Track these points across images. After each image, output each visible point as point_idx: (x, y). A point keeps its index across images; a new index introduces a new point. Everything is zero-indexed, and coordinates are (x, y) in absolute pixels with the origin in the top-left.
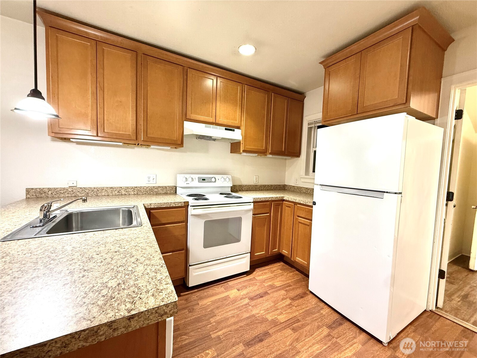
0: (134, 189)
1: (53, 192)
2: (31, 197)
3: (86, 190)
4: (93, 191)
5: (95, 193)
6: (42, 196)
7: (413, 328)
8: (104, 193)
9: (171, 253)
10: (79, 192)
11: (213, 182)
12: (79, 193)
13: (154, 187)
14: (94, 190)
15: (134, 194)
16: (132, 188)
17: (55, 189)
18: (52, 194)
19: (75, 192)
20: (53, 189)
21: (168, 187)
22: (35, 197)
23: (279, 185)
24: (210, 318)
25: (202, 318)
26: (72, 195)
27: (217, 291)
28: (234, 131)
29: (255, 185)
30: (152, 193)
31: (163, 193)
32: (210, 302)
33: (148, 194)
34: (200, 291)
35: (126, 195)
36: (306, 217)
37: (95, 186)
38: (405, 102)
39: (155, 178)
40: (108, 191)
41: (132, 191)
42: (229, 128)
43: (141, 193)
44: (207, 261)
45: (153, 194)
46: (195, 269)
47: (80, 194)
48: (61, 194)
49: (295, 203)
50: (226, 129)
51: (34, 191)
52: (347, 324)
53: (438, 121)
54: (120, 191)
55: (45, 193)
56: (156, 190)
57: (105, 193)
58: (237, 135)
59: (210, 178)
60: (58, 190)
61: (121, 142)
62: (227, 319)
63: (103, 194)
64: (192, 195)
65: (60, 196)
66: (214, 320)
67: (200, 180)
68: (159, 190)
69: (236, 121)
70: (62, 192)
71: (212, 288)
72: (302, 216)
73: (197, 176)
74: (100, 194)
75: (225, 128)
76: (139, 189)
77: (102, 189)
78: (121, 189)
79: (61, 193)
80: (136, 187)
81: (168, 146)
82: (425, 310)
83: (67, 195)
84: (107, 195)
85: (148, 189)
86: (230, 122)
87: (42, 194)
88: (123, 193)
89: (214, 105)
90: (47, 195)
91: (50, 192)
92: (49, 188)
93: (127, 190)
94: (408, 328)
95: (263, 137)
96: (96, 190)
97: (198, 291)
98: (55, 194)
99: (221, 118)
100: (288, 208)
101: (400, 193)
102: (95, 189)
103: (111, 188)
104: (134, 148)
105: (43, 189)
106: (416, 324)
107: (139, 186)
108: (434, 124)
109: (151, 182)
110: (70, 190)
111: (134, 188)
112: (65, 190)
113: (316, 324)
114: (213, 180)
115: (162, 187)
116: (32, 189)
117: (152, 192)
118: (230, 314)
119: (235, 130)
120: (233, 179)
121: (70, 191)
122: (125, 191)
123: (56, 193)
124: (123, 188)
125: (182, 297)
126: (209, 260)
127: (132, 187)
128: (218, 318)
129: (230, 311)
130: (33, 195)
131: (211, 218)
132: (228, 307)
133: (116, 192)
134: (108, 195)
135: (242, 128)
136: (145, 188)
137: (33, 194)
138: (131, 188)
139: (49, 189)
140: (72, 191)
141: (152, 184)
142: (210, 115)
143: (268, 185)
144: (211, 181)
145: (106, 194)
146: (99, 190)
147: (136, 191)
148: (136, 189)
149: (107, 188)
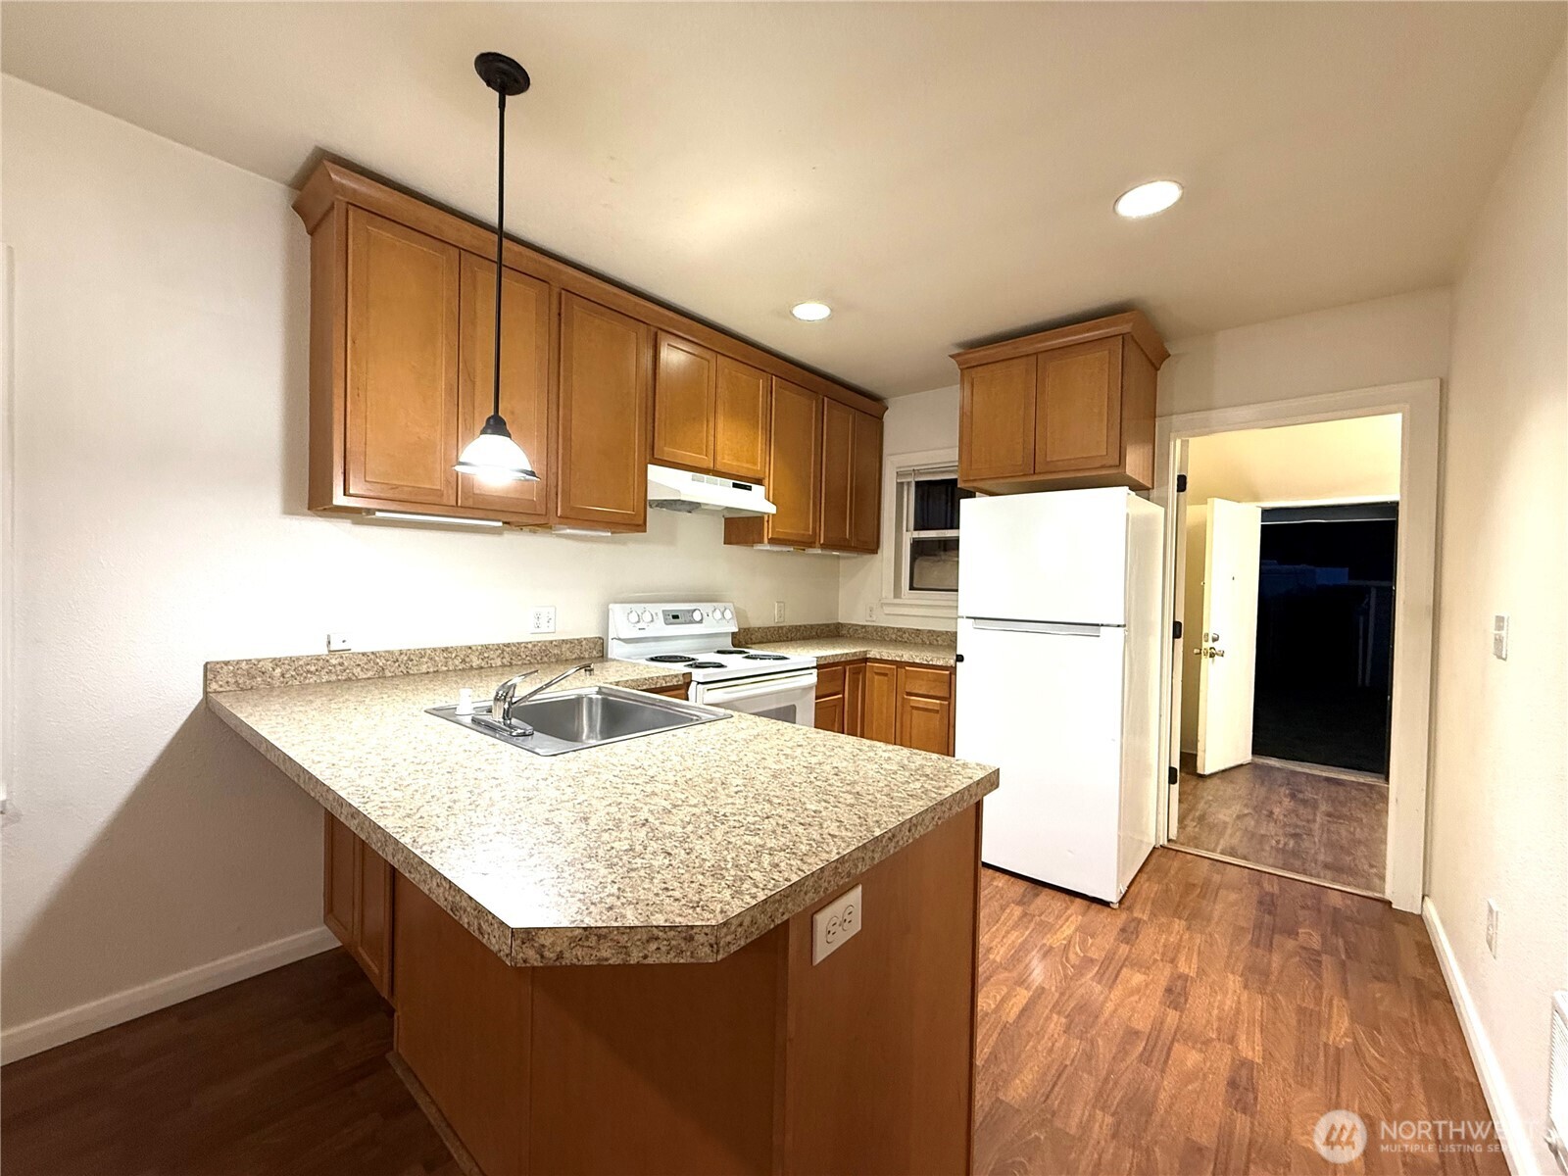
0: (503, 651)
1: (288, 670)
2: (221, 689)
3: (378, 660)
4: (397, 661)
5: (403, 668)
6: (254, 684)
7: (1144, 876)
8: (425, 666)
10: (359, 665)
11: (698, 622)
12: (359, 669)
13: (551, 642)
14: (400, 660)
15: (503, 666)
16: (498, 647)
17: (292, 660)
18: (283, 675)
19: (348, 668)
20: (286, 662)
21: (584, 642)
22: (233, 687)
23: (828, 625)
26: (340, 677)
28: (750, 490)
29: (779, 627)
30: (545, 659)
31: (574, 657)
33: (538, 663)
35: (482, 668)
36: (931, 693)
37: (404, 647)
38: (1118, 463)
39: (552, 616)
40: (437, 658)
41: (498, 656)
42: (742, 483)
43: (520, 662)
45: (549, 663)
47: (361, 673)
48: (309, 675)
49: (900, 664)
50: (735, 486)
51: (231, 668)
52: (1045, 895)
53: (1154, 493)
54: (467, 660)
55: (263, 673)
56: (556, 652)
57: (428, 667)
58: (755, 501)
59: (688, 611)
60: (300, 663)
61: (499, 521)
63: (424, 668)
64: (661, 657)
65: (307, 681)
67: (669, 617)
68: (563, 650)
69: (755, 464)
70: (313, 669)
72: (921, 692)
73: (659, 609)
74: (414, 671)
75: (733, 481)
76: (514, 648)
77: (422, 654)
78: (470, 651)
79: (308, 672)
80: (508, 645)
81: (604, 529)
82: (1154, 848)
83: (326, 678)
84: (434, 672)
85: (537, 648)
86: (744, 468)
87: (254, 677)
88: (474, 665)
89: (711, 424)
90: (269, 680)
91: (278, 671)
92: (275, 659)
93: (486, 655)
94: (1138, 878)
95: (809, 504)
96: (406, 658)
98: (292, 676)
99: (726, 457)
100: (882, 678)
101: (1124, 626)
102: (401, 654)
103: (445, 650)
105: (259, 661)
106: (1148, 869)
107: (515, 641)
108: (1148, 500)
109: (544, 628)
110: (334, 662)
111: (502, 649)
112: (321, 663)
113: (995, 903)
114: (697, 616)
115: (571, 642)
116: (227, 663)
117: (546, 656)
119: (754, 486)
120: (739, 614)
121: (334, 666)
122: (481, 657)
123: (294, 673)
124: (474, 648)
127: (498, 645)
130: (227, 682)
133: (457, 662)
134: (436, 672)
135: (766, 482)
136: (530, 646)
137: (230, 680)
138: (496, 647)
139: (277, 662)
140: (341, 664)
141: (546, 634)
142: (702, 449)
143: (805, 626)
144: (692, 619)
145: (431, 670)
146: (412, 657)
147: (507, 656)
148: (508, 649)
149: (435, 650)
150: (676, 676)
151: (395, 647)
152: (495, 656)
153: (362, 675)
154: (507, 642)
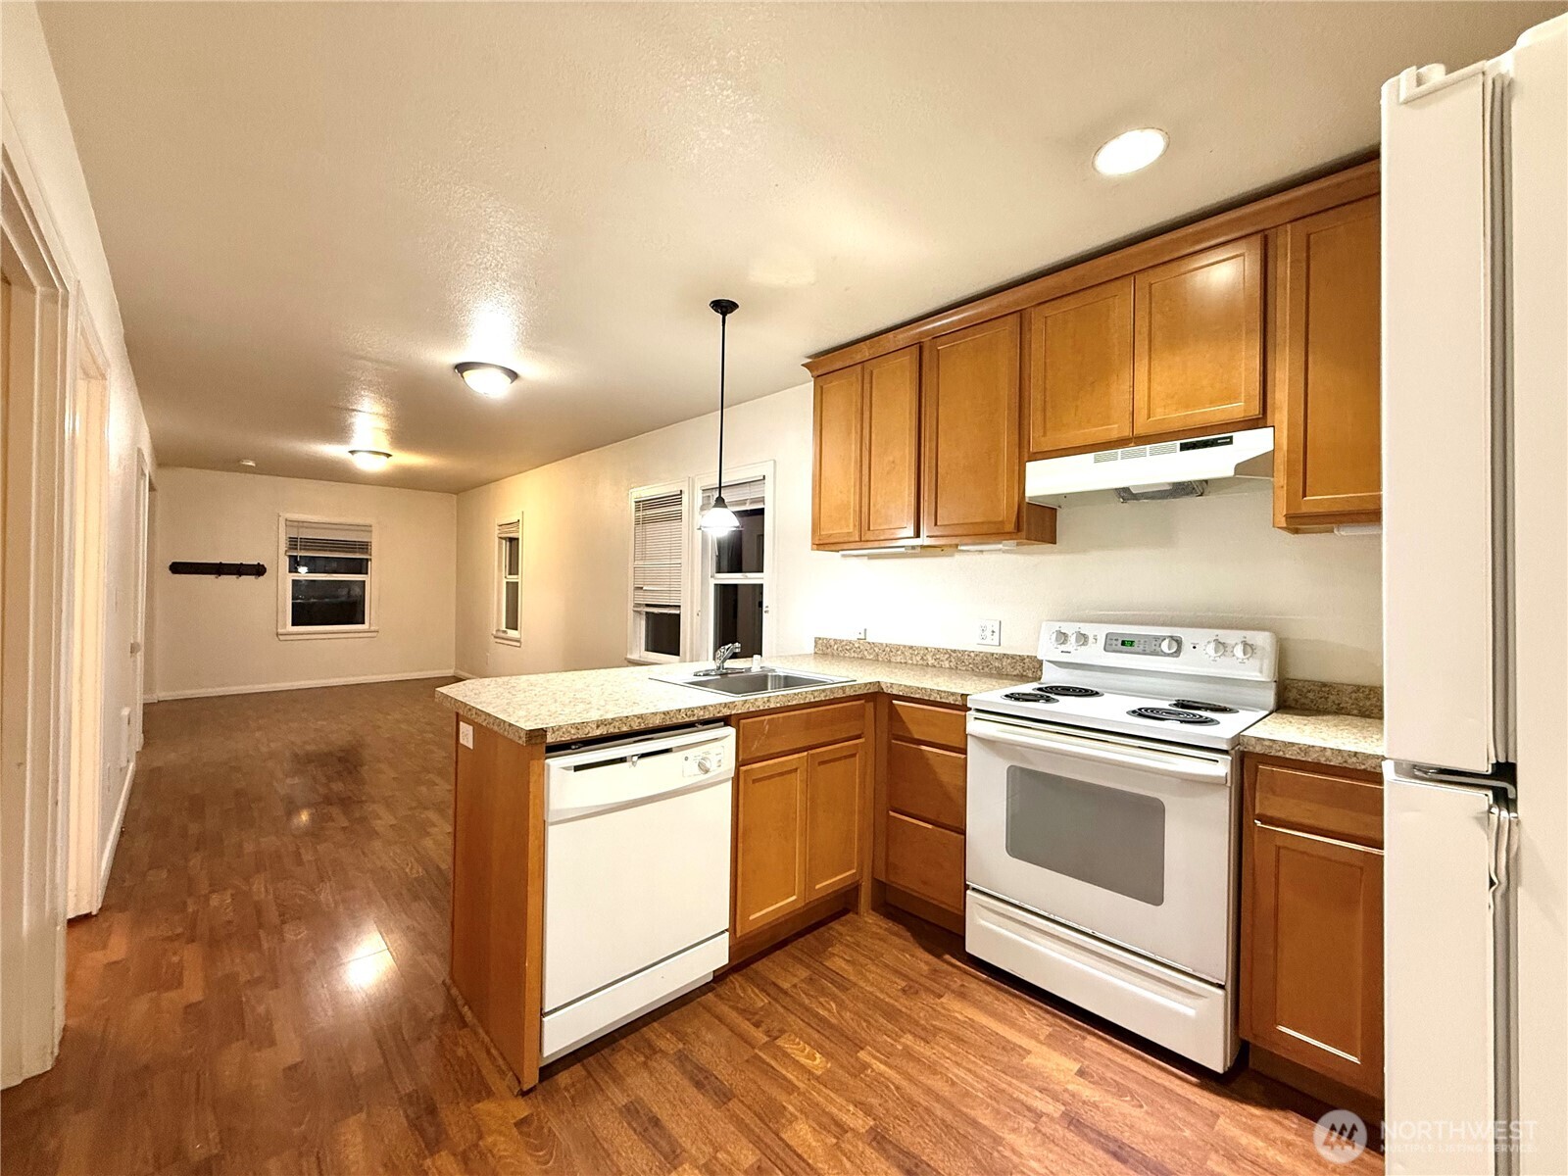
0: (951, 655)
1: (839, 647)
2: (818, 652)
3: (875, 649)
4: (884, 651)
5: (888, 656)
6: (828, 652)
8: (900, 658)
9: (930, 826)
10: (867, 650)
11: (1172, 655)
12: (867, 652)
13: (992, 654)
14: (886, 650)
15: (951, 668)
16: (946, 652)
18: (837, 649)
19: (862, 651)
21: (1027, 660)
22: (821, 652)
24: (910, 1032)
25: (902, 1017)
26: (858, 656)
27: (1021, 1021)
30: (986, 669)
31: (1015, 673)
32: (967, 1017)
33: (980, 673)
34: (990, 984)
35: (935, 666)
37: (888, 642)
39: (997, 630)
40: (907, 653)
41: (947, 659)
42: (1204, 439)
43: (964, 668)
44: (1017, 903)
45: (991, 674)
46: (982, 906)
47: (867, 655)
48: (846, 651)
50: (1184, 447)
51: (821, 642)
54: (925, 658)
55: (831, 647)
56: (997, 664)
59: (1156, 638)
60: (844, 643)
62: (932, 1069)
65: (846, 655)
66: (908, 1043)
67: (1115, 642)
68: (1005, 664)
69: (1236, 397)
70: (848, 648)
71: (1022, 1004)
73: (1100, 631)
74: (893, 659)
75: (1178, 443)
76: (960, 655)
77: (899, 648)
78: (927, 651)
79: (846, 649)
80: (954, 651)
83: (853, 655)
84: (904, 663)
85: (978, 658)
87: (828, 648)
88: (930, 663)
90: (833, 651)
91: (836, 646)
93: (938, 656)
96: (889, 650)
97: (985, 981)
98: (841, 651)
99: (1159, 411)
102: (887, 646)
103: (911, 647)
104: (952, 555)
107: (961, 648)
109: (989, 640)
110: (856, 645)
111: (950, 653)
112: (851, 645)
114: (1169, 646)
115: (1013, 657)
117: (988, 666)
118: (956, 1076)
119: (1236, 436)
121: (856, 648)
122: (934, 657)
123: (841, 649)
124: (930, 649)
125: (941, 963)
126: (1026, 906)
127: (947, 650)
128: (919, 1047)
129: (970, 1071)
130: (820, 649)
131: (1031, 763)
132: (981, 1063)
133: (918, 659)
134: (906, 663)
135: (1276, 417)
136: (972, 655)
140: (859, 648)
141: (990, 647)
142: (1109, 417)
144: (1158, 649)
145: (903, 661)
146: (892, 649)
147: (953, 660)
148: (955, 655)
149: (905, 647)
150: (953, 694)
151: (884, 641)
152: (944, 659)
153: (868, 657)
154: (953, 648)
